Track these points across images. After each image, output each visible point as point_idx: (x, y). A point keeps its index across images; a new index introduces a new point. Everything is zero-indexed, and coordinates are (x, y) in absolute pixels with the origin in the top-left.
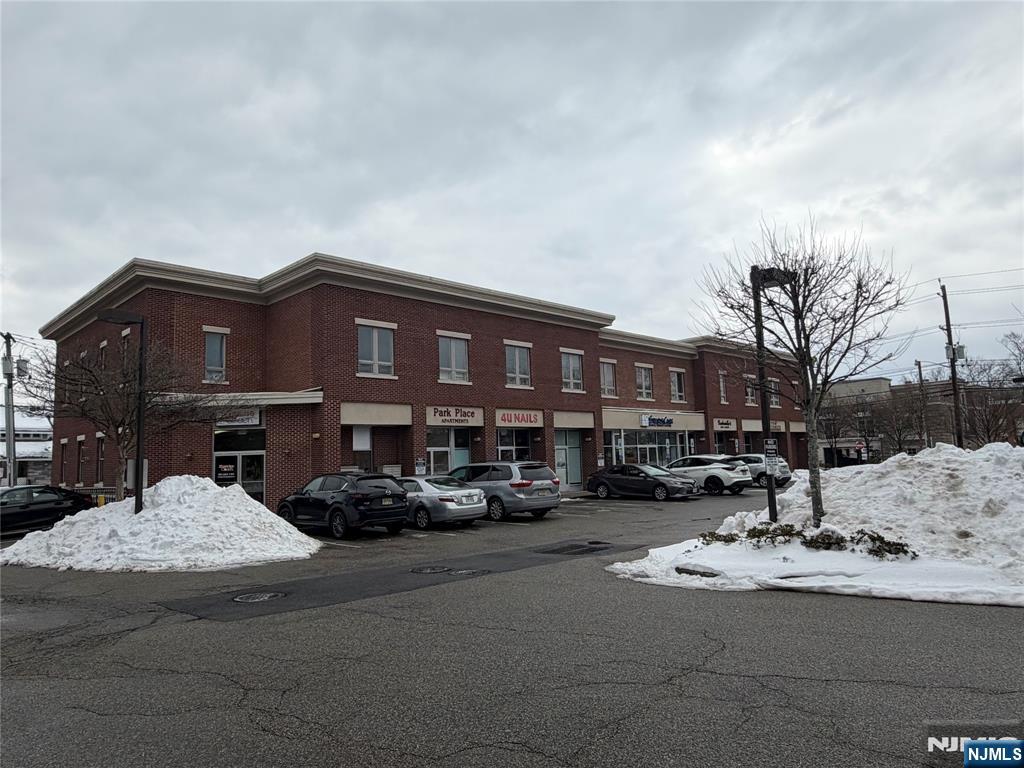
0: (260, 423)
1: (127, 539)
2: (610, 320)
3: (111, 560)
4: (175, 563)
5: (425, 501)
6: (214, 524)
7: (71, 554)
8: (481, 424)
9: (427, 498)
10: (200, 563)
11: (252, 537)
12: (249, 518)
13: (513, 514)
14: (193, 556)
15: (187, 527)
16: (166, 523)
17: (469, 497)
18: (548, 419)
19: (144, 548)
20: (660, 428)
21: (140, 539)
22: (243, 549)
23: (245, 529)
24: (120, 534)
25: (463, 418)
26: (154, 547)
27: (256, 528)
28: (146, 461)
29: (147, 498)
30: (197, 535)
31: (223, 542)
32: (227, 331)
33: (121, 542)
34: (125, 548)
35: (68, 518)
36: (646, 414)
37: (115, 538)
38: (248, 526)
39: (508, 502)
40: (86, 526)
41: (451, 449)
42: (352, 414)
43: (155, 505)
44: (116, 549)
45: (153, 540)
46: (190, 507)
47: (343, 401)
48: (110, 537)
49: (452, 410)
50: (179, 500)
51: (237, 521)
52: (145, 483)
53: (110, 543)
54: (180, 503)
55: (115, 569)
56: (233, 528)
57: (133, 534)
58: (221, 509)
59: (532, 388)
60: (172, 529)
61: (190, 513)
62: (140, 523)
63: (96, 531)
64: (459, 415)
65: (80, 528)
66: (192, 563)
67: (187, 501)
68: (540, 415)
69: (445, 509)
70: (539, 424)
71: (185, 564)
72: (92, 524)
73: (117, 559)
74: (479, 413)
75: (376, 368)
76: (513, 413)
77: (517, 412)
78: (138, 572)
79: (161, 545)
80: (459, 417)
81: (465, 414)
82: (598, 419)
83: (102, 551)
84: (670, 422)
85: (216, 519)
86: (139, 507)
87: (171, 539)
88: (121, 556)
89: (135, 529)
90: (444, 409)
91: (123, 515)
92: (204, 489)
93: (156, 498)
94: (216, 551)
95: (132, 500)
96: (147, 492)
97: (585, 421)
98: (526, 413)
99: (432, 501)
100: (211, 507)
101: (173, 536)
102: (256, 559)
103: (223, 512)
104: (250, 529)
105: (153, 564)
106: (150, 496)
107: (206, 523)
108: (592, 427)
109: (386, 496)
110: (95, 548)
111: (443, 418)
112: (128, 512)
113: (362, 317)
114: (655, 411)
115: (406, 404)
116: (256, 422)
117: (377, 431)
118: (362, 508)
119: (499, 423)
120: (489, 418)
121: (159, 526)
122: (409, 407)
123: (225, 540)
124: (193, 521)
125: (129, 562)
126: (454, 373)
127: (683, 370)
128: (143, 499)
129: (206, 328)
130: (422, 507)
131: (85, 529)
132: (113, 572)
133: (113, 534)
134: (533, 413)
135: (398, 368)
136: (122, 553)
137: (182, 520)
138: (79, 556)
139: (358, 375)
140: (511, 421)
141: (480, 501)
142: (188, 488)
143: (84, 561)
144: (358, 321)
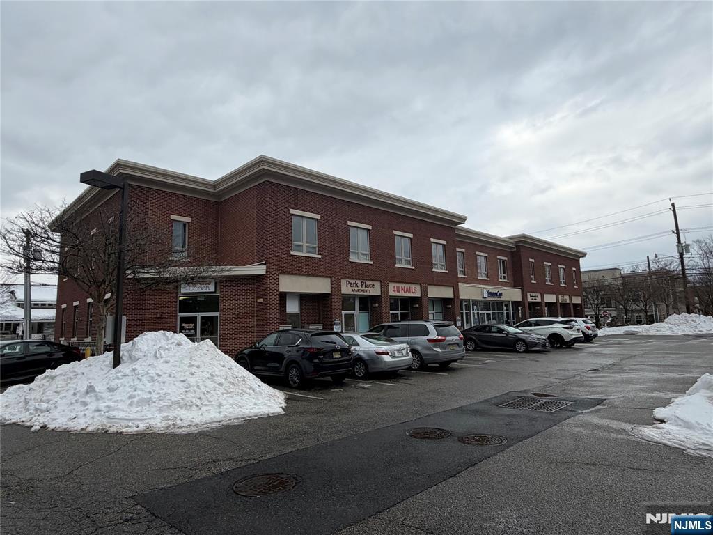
0: (215, 292)
1: (103, 395)
2: (464, 219)
3: (85, 419)
4: (152, 422)
5: (362, 354)
6: (191, 380)
7: (48, 411)
8: (379, 293)
9: (364, 351)
10: (178, 423)
11: (228, 393)
12: (223, 373)
13: (429, 365)
14: (171, 414)
15: (164, 383)
16: (143, 379)
17: (400, 350)
18: (424, 291)
19: (121, 406)
20: (494, 299)
21: (118, 396)
22: (220, 405)
23: (221, 384)
24: (97, 389)
25: (367, 289)
26: (131, 405)
27: (230, 382)
28: (124, 318)
29: (126, 353)
30: (174, 392)
31: (200, 398)
32: (189, 220)
33: (98, 398)
34: (102, 405)
35: (49, 372)
36: (485, 288)
37: (92, 394)
38: (223, 380)
39: (426, 355)
40: (64, 380)
41: (357, 312)
42: (288, 284)
43: (133, 359)
44: (92, 406)
45: (130, 397)
46: (166, 362)
47: (281, 273)
48: (87, 393)
49: (359, 282)
50: (155, 355)
51: (212, 375)
52: (123, 338)
53: (88, 399)
54: (157, 358)
55: (90, 429)
56: (209, 383)
57: (111, 390)
58: (197, 364)
59: (413, 268)
60: (149, 385)
61: (167, 368)
62: (118, 378)
63: (74, 386)
64: (364, 286)
65: (59, 382)
66: (171, 423)
67: (163, 355)
68: (418, 287)
69: (382, 361)
70: (418, 294)
71: (164, 424)
72: (71, 379)
73: (93, 418)
74: (377, 285)
75: (305, 249)
76: (401, 285)
77: (403, 285)
78: (113, 433)
79: (138, 402)
80: (364, 288)
81: (368, 286)
82: (456, 292)
83: (79, 407)
84: (501, 294)
85: (192, 374)
86: (117, 362)
87: (149, 396)
88: (97, 414)
89: (113, 384)
90: (353, 281)
91: (102, 369)
92: (178, 344)
93: (134, 353)
94: (194, 408)
95: (110, 355)
96: (125, 347)
97: (447, 293)
98: (408, 286)
99: (369, 355)
100: (187, 361)
101: (150, 392)
102: (233, 416)
103: (198, 367)
104: (226, 384)
105: (130, 424)
106: (128, 351)
107: (182, 379)
108: (452, 297)
109: (336, 350)
110: (71, 404)
111: (353, 288)
112: (107, 366)
113: (294, 208)
114: (490, 287)
115: (326, 277)
116: (212, 289)
117: (304, 298)
118: (317, 361)
119: (392, 293)
120: (385, 289)
121: (137, 382)
122: (329, 280)
123: (202, 396)
124: (170, 376)
125: (105, 421)
126: (360, 253)
127: (506, 259)
128: (121, 353)
129: (173, 217)
130: (359, 359)
131: (64, 384)
132: (88, 433)
133: (90, 389)
134: (413, 286)
135: (320, 250)
136: (99, 411)
137: (159, 375)
138: (55, 414)
139: (292, 253)
140: (399, 292)
141: (407, 354)
142: (163, 343)
143: (59, 419)
144: (292, 211)
